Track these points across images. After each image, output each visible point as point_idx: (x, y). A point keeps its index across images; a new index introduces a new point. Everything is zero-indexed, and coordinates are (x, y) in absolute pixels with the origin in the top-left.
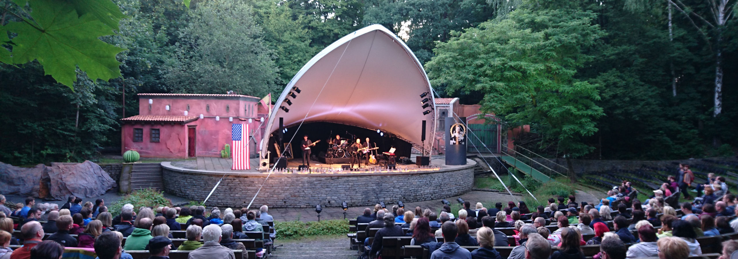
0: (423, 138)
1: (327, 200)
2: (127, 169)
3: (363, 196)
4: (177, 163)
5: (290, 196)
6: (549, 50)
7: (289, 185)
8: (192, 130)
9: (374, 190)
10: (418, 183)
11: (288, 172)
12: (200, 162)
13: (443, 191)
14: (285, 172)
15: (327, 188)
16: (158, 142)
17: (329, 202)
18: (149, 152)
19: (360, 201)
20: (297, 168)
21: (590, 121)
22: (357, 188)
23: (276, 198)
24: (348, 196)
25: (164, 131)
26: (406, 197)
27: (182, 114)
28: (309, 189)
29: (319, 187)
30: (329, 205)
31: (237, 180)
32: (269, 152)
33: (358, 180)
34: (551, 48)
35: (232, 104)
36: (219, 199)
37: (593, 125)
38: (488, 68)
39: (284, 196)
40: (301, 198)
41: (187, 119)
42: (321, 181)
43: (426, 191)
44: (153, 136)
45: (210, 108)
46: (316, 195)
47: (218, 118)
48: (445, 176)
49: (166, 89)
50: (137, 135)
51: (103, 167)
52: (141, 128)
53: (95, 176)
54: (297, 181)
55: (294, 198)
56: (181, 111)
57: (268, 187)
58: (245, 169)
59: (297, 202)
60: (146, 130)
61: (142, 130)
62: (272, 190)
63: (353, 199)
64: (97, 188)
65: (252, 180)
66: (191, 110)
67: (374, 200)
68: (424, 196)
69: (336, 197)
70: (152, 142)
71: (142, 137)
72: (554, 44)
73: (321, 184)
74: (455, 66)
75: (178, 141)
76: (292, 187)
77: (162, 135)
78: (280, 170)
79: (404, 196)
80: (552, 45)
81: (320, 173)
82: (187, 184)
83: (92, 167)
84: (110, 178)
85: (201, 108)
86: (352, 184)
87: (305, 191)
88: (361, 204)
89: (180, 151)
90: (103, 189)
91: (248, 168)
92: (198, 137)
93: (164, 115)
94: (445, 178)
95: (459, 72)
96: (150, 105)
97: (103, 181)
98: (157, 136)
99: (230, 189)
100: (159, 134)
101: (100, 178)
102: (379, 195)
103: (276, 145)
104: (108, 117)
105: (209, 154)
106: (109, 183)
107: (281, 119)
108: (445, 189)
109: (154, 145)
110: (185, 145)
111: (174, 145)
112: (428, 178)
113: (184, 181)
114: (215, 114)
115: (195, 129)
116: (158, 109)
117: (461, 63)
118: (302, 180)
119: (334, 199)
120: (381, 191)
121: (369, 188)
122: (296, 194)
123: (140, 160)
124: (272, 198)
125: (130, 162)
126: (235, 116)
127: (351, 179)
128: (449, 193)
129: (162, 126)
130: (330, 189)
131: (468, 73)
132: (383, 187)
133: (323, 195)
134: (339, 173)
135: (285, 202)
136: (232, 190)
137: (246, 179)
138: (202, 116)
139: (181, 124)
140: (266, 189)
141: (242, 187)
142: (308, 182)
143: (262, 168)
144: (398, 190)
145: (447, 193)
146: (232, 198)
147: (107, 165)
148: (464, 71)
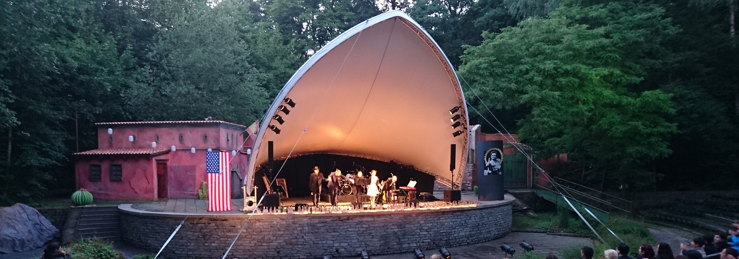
0: (452, 167)
1: (334, 248)
2: (75, 214)
3: (382, 242)
4: (141, 206)
5: (284, 244)
6: (610, 52)
7: (283, 229)
8: (162, 165)
9: (395, 233)
10: (451, 223)
11: (282, 211)
12: (171, 203)
13: (481, 233)
14: (277, 213)
15: (334, 232)
16: (120, 181)
17: (337, 251)
18: (110, 193)
19: (378, 248)
20: (294, 208)
21: (662, 141)
22: (373, 232)
23: (266, 248)
24: (361, 241)
25: (127, 167)
26: (436, 242)
27: (150, 147)
28: (310, 234)
29: (323, 231)
30: (337, 255)
31: (213, 224)
32: (256, 188)
33: (374, 221)
34: (613, 48)
35: (211, 132)
36: (190, 250)
37: (665, 146)
38: (536, 74)
39: (276, 244)
40: (300, 246)
41: (155, 152)
42: (326, 222)
43: (461, 234)
44: (114, 173)
45: (184, 138)
46: (320, 242)
47: (193, 150)
48: (484, 214)
49: (130, 117)
50: (94, 173)
51: (43, 212)
52: (99, 164)
53: (30, 224)
54: (294, 223)
55: (290, 247)
56: (149, 143)
57: (255, 233)
58: (225, 210)
59: (295, 252)
60: (105, 166)
61: (100, 166)
62: (261, 237)
63: (369, 246)
64: (32, 239)
65: (233, 224)
66: (161, 141)
67: (395, 247)
68: (458, 240)
69: (347, 244)
70: (112, 181)
71: (100, 175)
72: (617, 44)
73: (325, 228)
74: (491, 75)
75: (145, 179)
76: (286, 232)
77: (125, 172)
78: (271, 209)
79: (434, 240)
80: (614, 45)
81: (324, 213)
82: (147, 231)
83: (25, 212)
84: (51, 226)
85: (173, 139)
86: (367, 226)
87: (305, 237)
88: (379, 252)
89: (147, 191)
90: (41, 240)
91: (229, 209)
92: (171, 175)
93: (128, 148)
94: (483, 217)
95: (497, 82)
96: (111, 137)
97: (42, 230)
98: (119, 173)
99: (204, 236)
100: (121, 171)
101: (38, 226)
102: (402, 240)
103: (265, 179)
104: (52, 149)
105: (184, 194)
106: (50, 232)
107: (271, 144)
108: (484, 231)
109: (115, 185)
110: (153, 184)
111: (139, 184)
112: (463, 217)
113: (145, 227)
114: (190, 146)
115: (165, 164)
116: (121, 141)
117: (499, 71)
118: (300, 222)
119: (343, 247)
120: (404, 234)
121: (389, 230)
122: (293, 241)
123: (94, 202)
124: (260, 247)
125: (79, 205)
126: (214, 147)
127: (365, 219)
128: (489, 235)
129: (125, 160)
130: (337, 234)
131: (510, 81)
132: (406, 229)
133: (329, 242)
134: (350, 212)
135: (278, 252)
136: (207, 237)
137: (224, 222)
138: (174, 148)
139: (148, 157)
140: (252, 235)
141: (220, 234)
142: (308, 225)
143: (247, 208)
144: (426, 233)
145: (485, 236)
146: (207, 248)
147: (49, 210)
148: (503, 80)
